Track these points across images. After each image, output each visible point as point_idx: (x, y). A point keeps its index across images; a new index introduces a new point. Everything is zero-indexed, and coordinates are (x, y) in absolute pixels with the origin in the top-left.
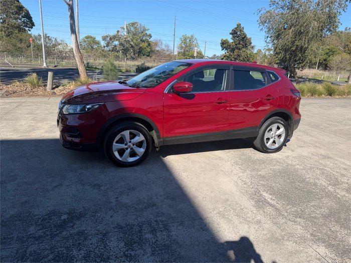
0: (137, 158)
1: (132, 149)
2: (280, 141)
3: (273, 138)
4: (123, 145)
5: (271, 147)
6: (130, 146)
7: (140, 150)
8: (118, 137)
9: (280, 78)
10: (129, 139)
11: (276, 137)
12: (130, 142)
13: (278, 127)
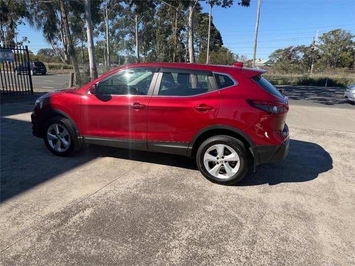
1: (61, 140)
2: (231, 170)
3: (220, 164)
4: (55, 136)
5: (217, 175)
6: (59, 138)
7: (66, 143)
8: (50, 129)
9: (236, 83)
10: (58, 132)
11: (224, 164)
12: (59, 134)
13: (225, 149)
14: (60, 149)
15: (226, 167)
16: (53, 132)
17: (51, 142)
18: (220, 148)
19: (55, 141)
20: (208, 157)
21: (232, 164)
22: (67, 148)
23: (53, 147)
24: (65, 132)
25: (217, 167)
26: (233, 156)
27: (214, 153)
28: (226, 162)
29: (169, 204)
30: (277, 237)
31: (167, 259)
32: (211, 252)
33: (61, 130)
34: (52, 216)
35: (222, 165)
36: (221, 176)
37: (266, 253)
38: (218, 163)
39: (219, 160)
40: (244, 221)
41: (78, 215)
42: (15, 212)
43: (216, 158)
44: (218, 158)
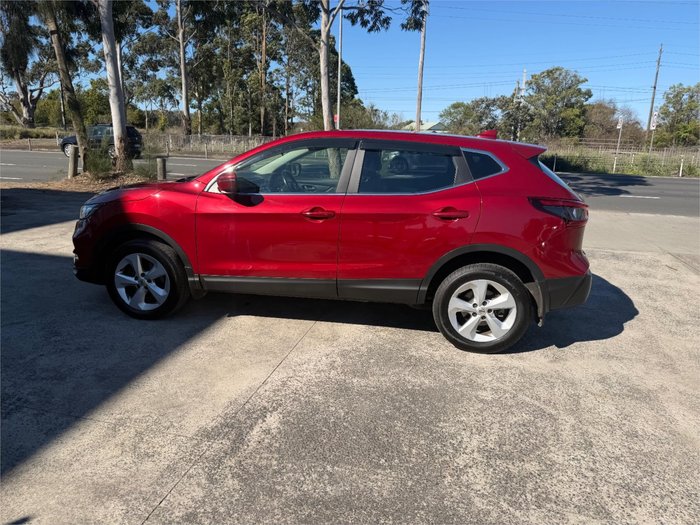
0: (156, 306)
1: (146, 287)
2: (500, 326)
3: (478, 316)
4: (132, 279)
5: (473, 336)
6: (142, 282)
7: (161, 292)
8: (122, 264)
9: (505, 169)
10: (140, 270)
11: (487, 315)
12: (143, 275)
13: (490, 288)
14: (143, 306)
15: (491, 319)
16: (130, 270)
17: (122, 292)
18: (480, 287)
19: (131, 290)
20: (456, 305)
21: (502, 314)
22: (162, 302)
23: (128, 302)
24: (158, 270)
25: (473, 321)
26: (504, 299)
27: (467, 296)
28: (489, 311)
29: (412, 393)
30: (619, 432)
31: (467, 487)
32: (532, 467)
33: (147, 266)
34: (208, 435)
35: (483, 317)
36: (480, 338)
37: (617, 459)
38: (475, 314)
39: (478, 308)
40: (554, 412)
41: (257, 429)
42: (126, 435)
43: (470, 305)
44: (475, 305)
